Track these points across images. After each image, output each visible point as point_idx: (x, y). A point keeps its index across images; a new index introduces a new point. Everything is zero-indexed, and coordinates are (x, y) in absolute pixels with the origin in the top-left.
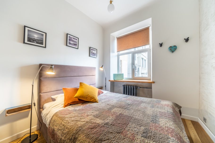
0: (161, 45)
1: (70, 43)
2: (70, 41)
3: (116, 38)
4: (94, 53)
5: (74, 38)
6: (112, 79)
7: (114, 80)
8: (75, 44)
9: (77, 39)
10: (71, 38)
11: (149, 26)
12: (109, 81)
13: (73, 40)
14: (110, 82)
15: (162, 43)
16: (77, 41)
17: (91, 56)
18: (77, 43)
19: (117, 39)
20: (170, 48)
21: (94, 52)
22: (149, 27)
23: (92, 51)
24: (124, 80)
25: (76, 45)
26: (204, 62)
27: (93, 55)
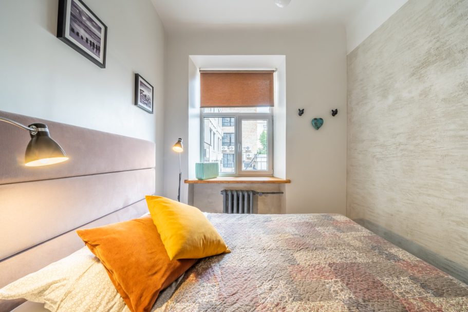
0: (301, 112)
1: (76, 30)
2: (75, 22)
3: (200, 71)
4: (145, 96)
5: (91, 20)
6: (193, 176)
7: (197, 179)
8: (92, 44)
9: (103, 28)
10: (81, 13)
11: (274, 69)
12: (186, 181)
13: (89, 24)
14: (187, 185)
15: (303, 110)
16: (102, 36)
17: (139, 103)
18: (100, 43)
19: (201, 73)
20: (315, 121)
21: (146, 93)
22: (274, 71)
23: (142, 89)
24: (219, 179)
25: (98, 49)
26: (356, 149)
27: (144, 103)
